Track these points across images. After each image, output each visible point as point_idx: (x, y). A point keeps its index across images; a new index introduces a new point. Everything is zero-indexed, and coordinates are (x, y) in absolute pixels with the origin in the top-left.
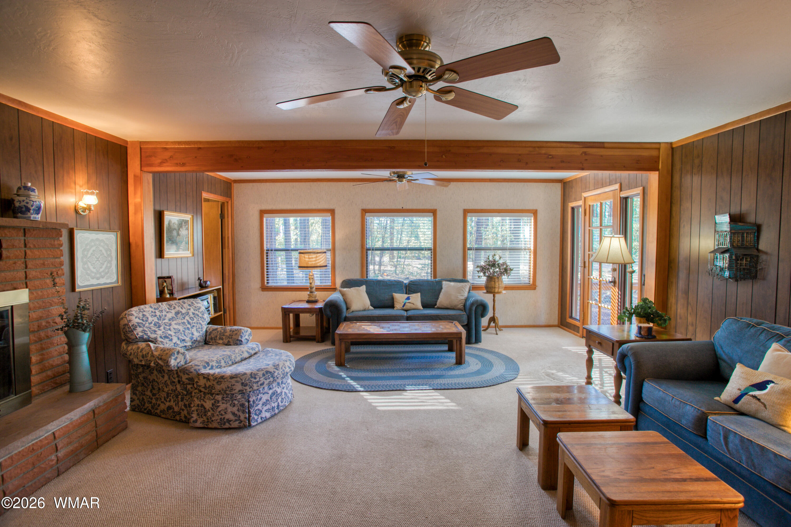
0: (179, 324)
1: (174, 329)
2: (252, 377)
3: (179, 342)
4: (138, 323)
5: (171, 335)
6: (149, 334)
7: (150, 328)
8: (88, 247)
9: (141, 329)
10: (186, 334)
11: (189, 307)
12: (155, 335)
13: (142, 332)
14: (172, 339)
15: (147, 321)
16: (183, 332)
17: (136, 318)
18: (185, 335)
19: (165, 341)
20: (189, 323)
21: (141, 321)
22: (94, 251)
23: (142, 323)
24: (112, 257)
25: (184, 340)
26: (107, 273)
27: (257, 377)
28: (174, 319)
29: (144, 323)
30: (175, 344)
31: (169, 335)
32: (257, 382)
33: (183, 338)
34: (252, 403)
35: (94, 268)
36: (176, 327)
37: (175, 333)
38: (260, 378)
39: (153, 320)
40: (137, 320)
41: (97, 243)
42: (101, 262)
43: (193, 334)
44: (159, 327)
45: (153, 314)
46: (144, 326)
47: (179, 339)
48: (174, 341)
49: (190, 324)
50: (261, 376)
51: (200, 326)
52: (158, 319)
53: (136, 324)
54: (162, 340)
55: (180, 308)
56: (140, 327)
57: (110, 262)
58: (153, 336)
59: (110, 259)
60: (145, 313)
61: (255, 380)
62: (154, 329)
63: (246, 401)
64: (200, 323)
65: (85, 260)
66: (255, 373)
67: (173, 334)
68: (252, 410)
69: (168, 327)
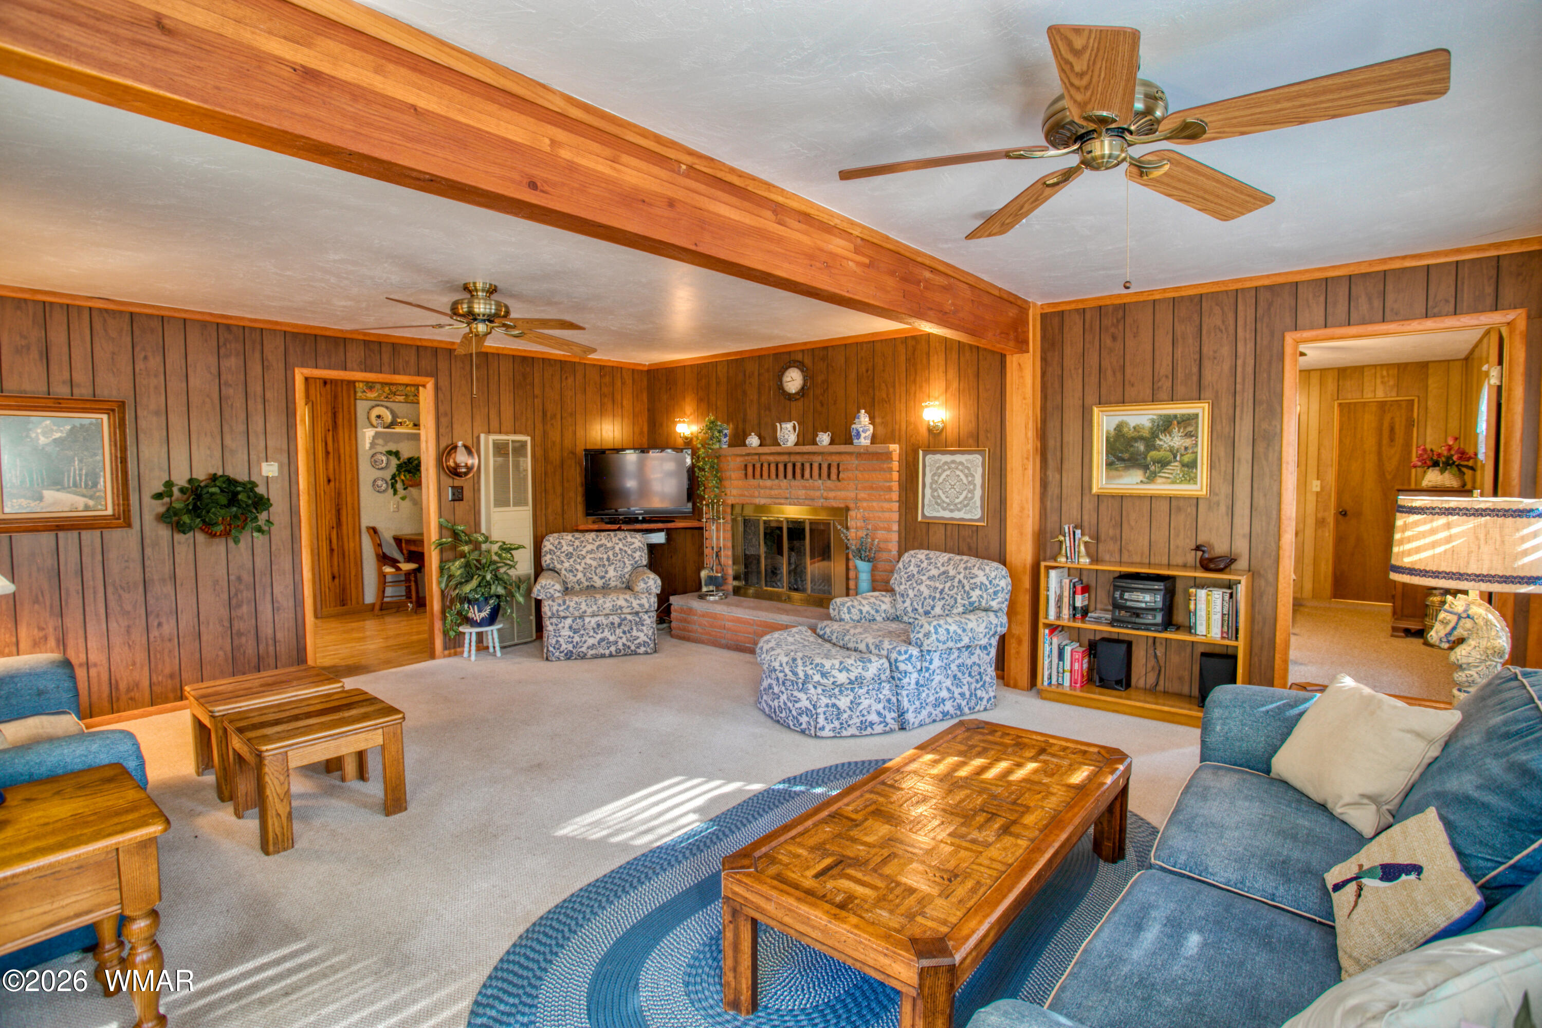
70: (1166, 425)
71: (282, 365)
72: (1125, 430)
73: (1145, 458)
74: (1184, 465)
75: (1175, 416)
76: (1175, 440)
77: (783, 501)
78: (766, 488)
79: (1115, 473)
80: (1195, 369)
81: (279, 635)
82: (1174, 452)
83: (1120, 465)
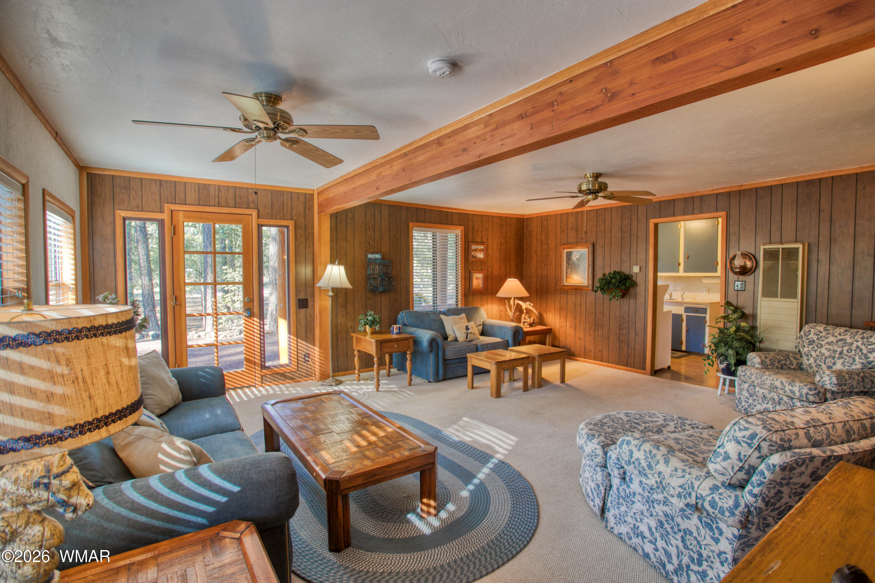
71: (645, 219)
81: (636, 347)
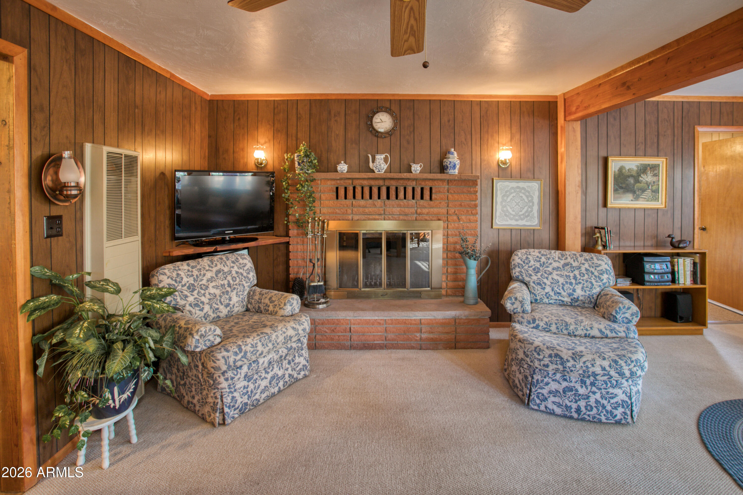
0: (561, 276)
1: (552, 279)
2: (535, 351)
3: (552, 294)
4: (519, 264)
5: (545, 284)
6: (524, 276)
7: (527, 271)
8: (508, 193)
9: (519, 269)
10: (565, 288)
11: (583, 261)
12: (529, 279)
13: (519, 273)
14: (545, 288)
15: (527, 264)
16: (561, 285)
17: (519, 258)
18: (563, 288)
19: (536, 287)
20: (575, 278)
21: (522, 263)
22: (514, 197)
23: (522, 265)
24: (533, 203)
25: (559, 293)
26: (527, 217)
27: (541, 353)
28: (559, 269)
29: (524, 265)
30: (547, 293)
31: (543, 283)
32: (540, 360)
33: (558, 291)
34: (535, 381)
35: (513, 211)
36: (556, 277)
37: (552, 283)
38: (544, 357)
39: (534, 265)
40: (519, 261)
41: (518, 190)
42: (521, 206)
43: (574, 290)
44: (537, 272)
45: (537, 259)
46: (523, 267)
47: (553, 290)
48: (546, 291)
49: (576, 280)
50: (547, 356)
51: (590, 285)
52: (541, 265)
53: (517, 264)
54: (534, 286)
55: (572, 260)
56: (519, 267)
57: (531, 207)
58: (527, 279)
59: (531, 204)
60: (529, 256)
61: (537, 356)
62: (530, 272)
63: (530, 375)
64: (591, 283)
65: (504, 203)
66: (542, 349)
67: (548, 283)
68: (533, 390)
69: (546, 275)
70: (644, 169)
72: (624, 171)
73: (634, 187)
74: (653, 191)
75: (649, 165)
76: (648, 178)
77: (377, 217)
78: (360, 206)
79: (617, 195)
80: (656, 140)
82: (648, 184)
83: (621, 191)
